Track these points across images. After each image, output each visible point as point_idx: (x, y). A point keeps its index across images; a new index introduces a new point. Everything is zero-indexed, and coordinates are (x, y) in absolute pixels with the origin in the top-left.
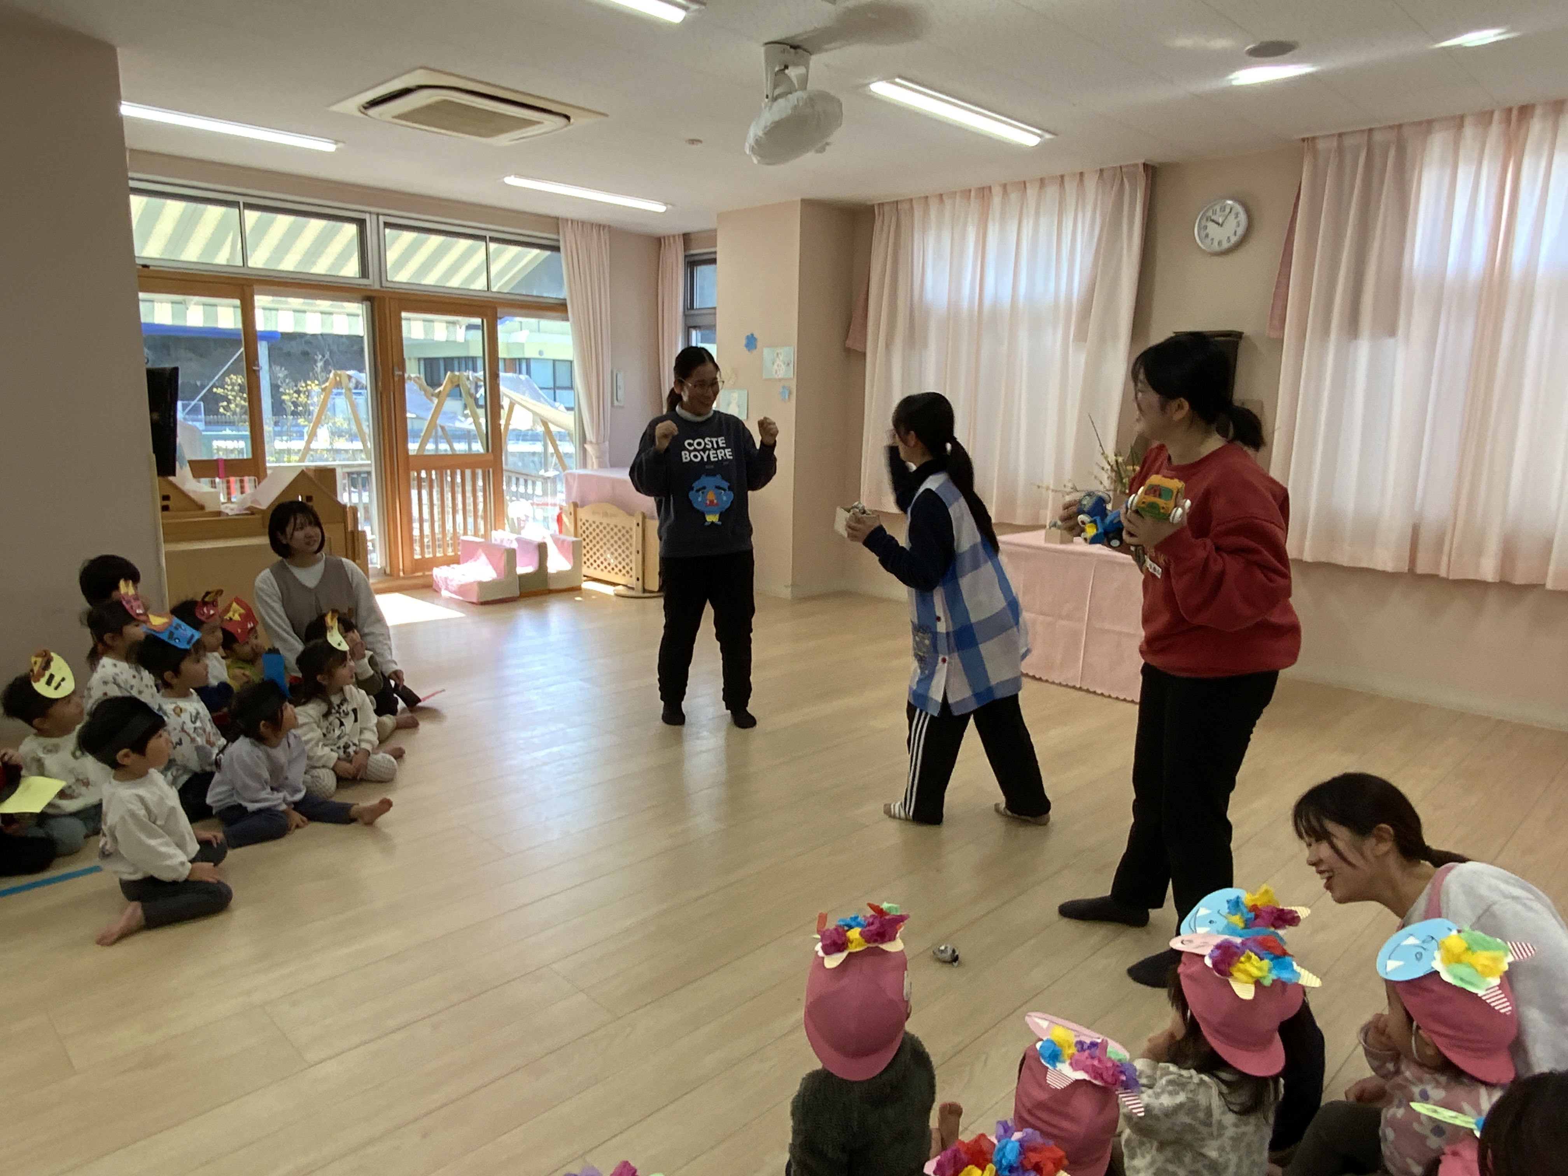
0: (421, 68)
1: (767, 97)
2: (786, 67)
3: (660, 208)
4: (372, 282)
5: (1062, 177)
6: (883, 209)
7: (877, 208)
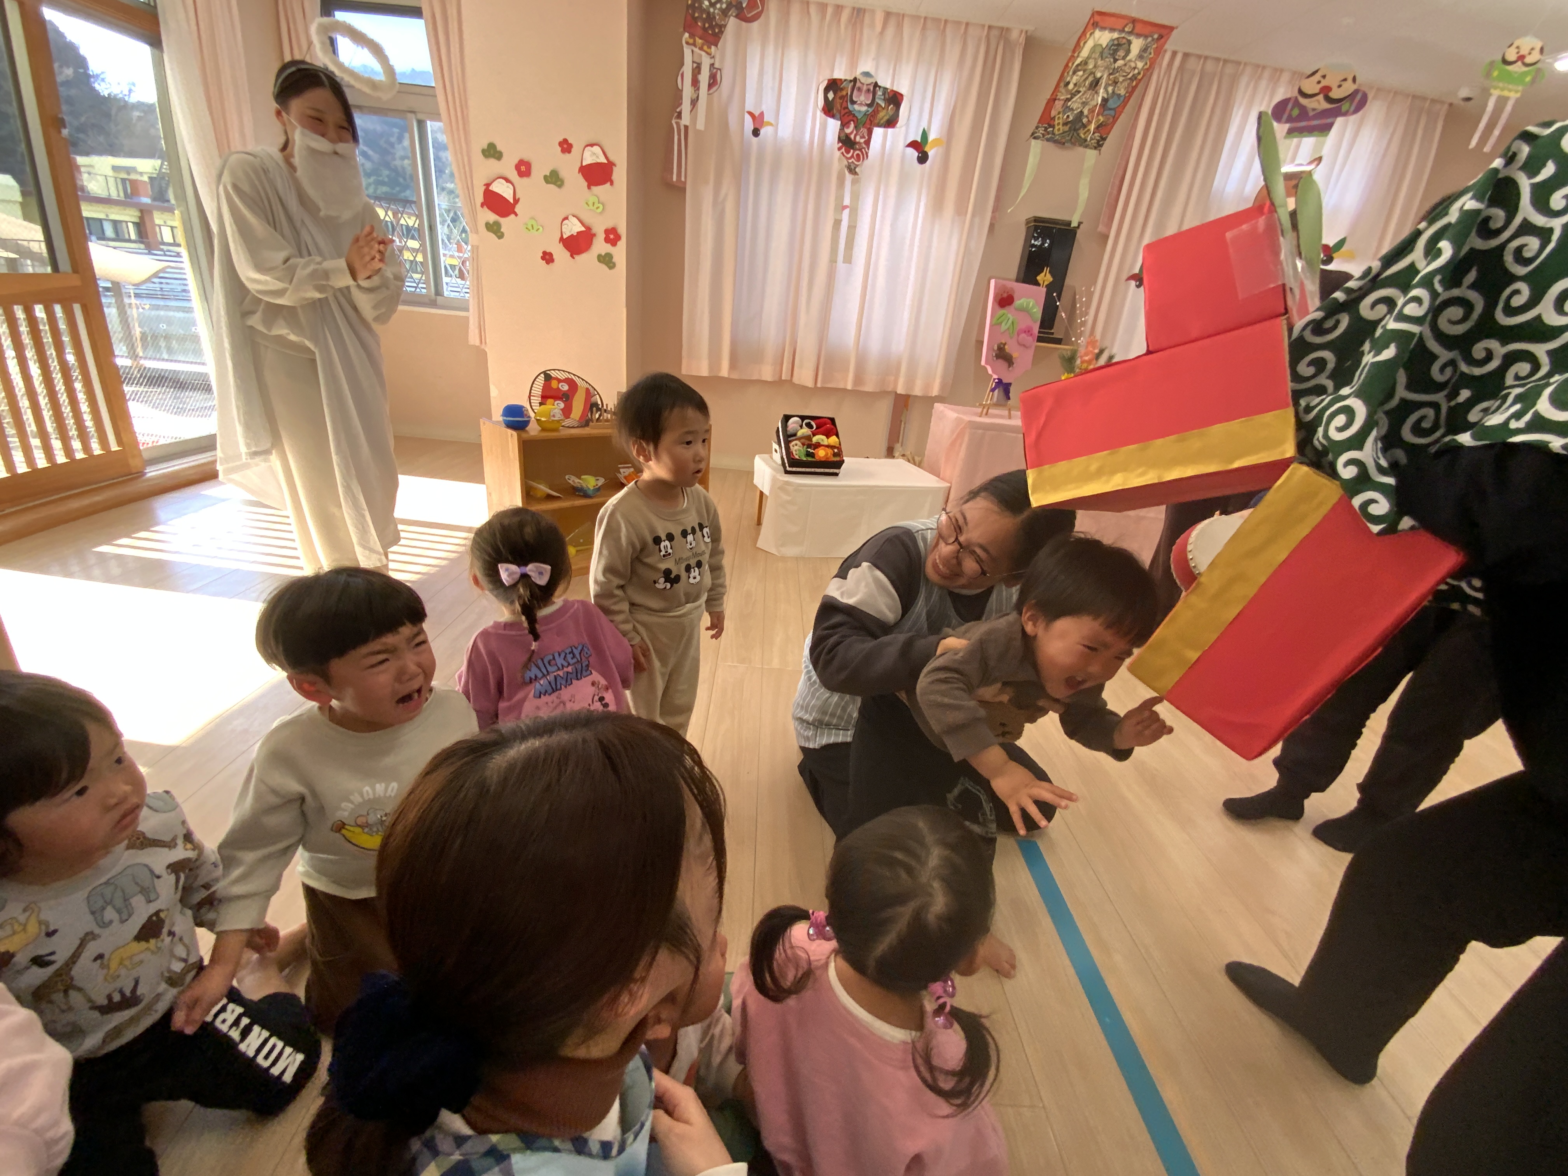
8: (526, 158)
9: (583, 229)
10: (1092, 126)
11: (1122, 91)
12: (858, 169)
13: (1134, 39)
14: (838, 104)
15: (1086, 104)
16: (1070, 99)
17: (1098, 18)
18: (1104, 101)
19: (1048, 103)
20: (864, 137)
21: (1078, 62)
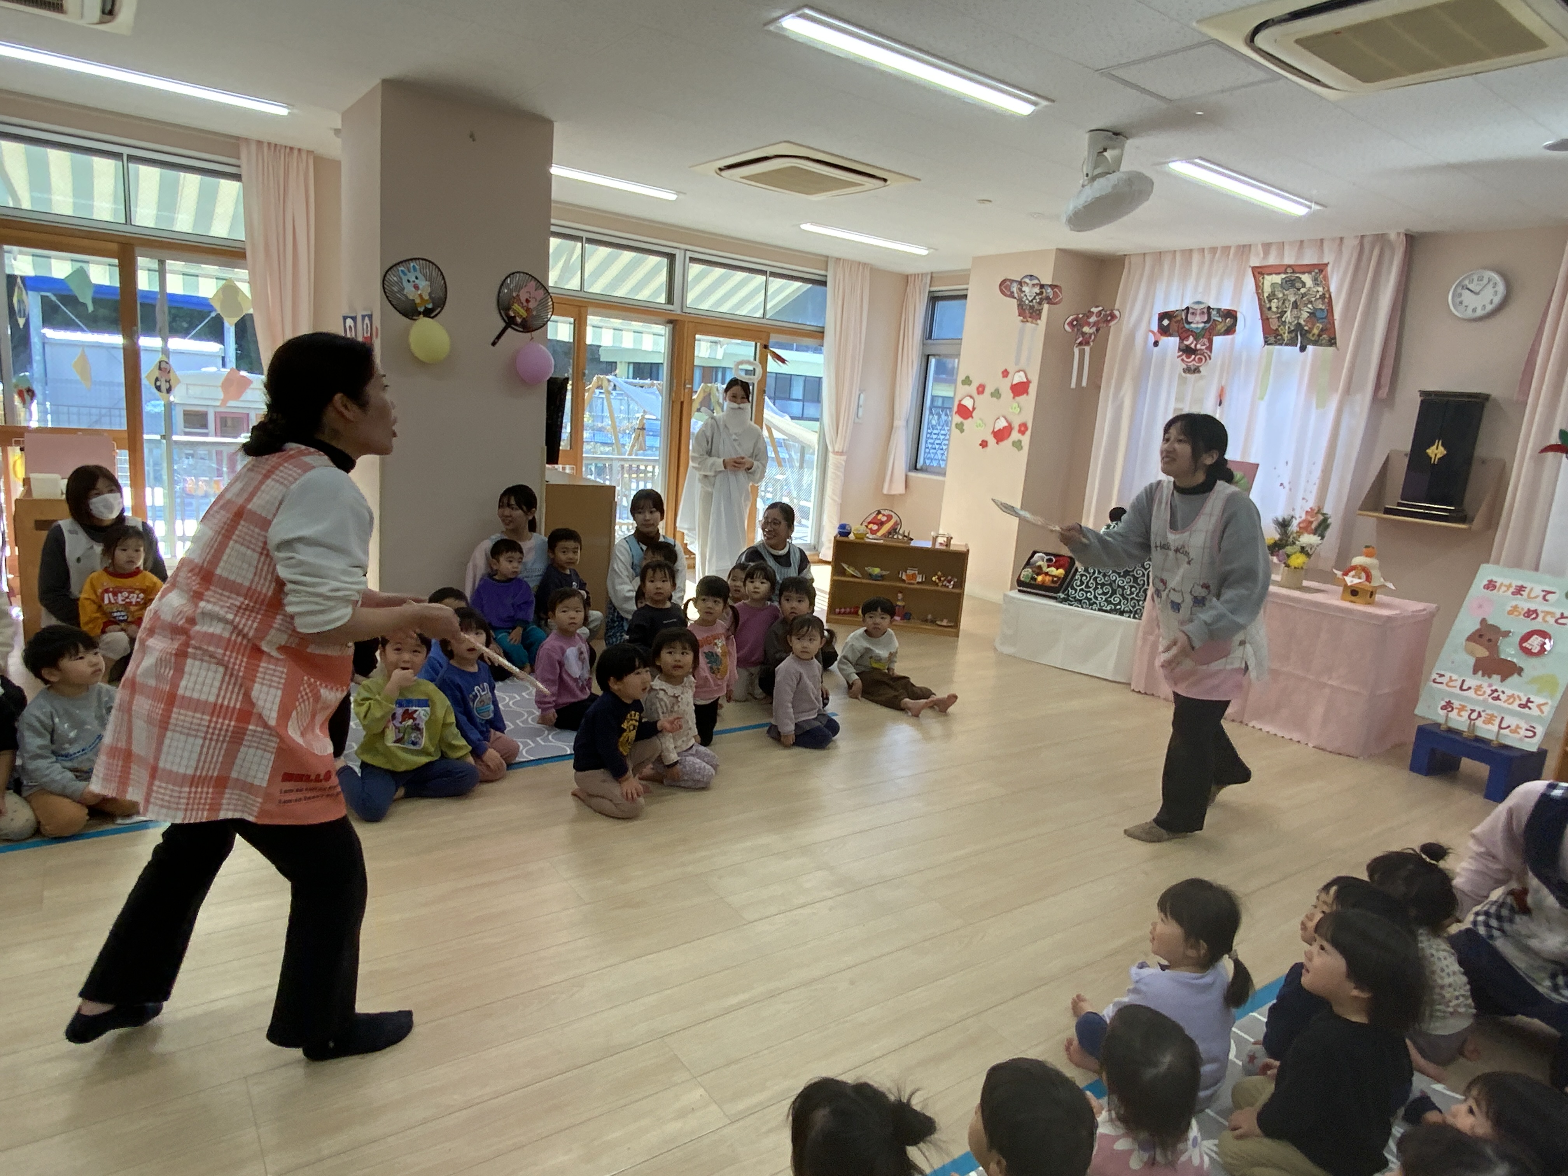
0: (785, 142)
1: (1087, 175)
2: (1105, 150)
3: (923, 252)
4: (675, 307)
5: (1322, 240)
6: (1133, 260)
7: (1127, 258)
8: (983, 383)
9: (1007, 425)
10: (1316, 331)
11: (1321, 306)
12: (1201, 369)
13: (1301, 276)
14: (1174, 326)
15: (1298, 318)
16: (1282, 317)
17: (1259, 270)
18: (1312, 314)
19: (1265, 321)
20: (1204, 345)
21: (1266, 295)
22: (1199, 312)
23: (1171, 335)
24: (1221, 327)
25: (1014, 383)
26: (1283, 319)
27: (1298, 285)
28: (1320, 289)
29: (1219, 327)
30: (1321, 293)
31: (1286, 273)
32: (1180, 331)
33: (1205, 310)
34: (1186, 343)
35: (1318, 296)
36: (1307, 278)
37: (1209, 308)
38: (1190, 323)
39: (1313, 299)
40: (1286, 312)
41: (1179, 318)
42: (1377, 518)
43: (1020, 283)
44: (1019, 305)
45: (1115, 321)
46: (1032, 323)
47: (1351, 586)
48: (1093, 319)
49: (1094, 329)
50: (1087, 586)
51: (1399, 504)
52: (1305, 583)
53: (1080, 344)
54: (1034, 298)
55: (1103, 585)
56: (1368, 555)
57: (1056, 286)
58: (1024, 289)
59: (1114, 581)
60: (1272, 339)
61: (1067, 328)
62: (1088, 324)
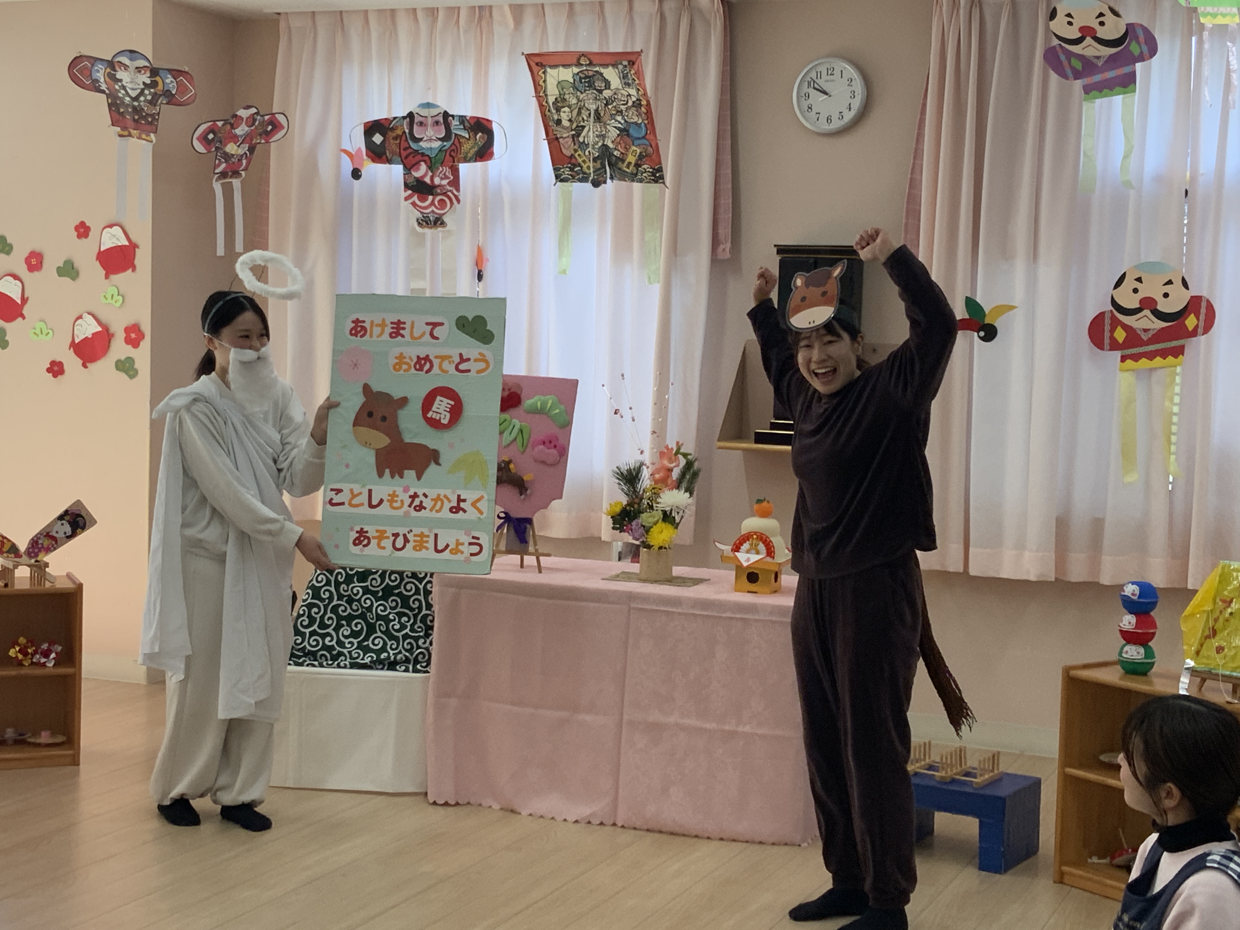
6: (295, 23)
7: (282, 17)
8: (38, 249)
9: (99, 329)
10: (631, 159)
11: (636, 119)
12: (446, 219)
13: (602, 70)
14: (393, 145)
15: (603, 137)
16: (579, 135)
17: (537, 60)
18: (624, 132)
19: (553, 141)
20: (446, 177)
21: (551, 100)
22: (430, 121)
23: (389, 161)
24: (469, 147)
25: (102, 249)
26: (581, 140)
27: (599, 84)
28: (633, 92)
29: (466, 147)
30: (634, 99)
31: (579, 64)
32: (404, 154)
33: (441, 119)
34: (417, 174)
35: (630, 103)
36: (610, 74)
37: (446, 115)
38: (417, 140)
39: (623, 108)
40: (583, 127)
41: (399, 132)
42: (744, 450)
43: (111, 64)
44: (110, 105)
45: (283, 132)
46: (139, 138)
47: (748, 567)
48: (241, 130)
49: (246, 147)
50: (323, 626)
51: (774, 426)
52: (678, 571)
53: (223, 175)
54: (142, 93)
55: (350, 619)
56: (765, 514)
57: (181, 72)
58: (118, 76)
59: (369, 609)
60: (566, 172)
61: (196, 143)
62: (234, 138)
